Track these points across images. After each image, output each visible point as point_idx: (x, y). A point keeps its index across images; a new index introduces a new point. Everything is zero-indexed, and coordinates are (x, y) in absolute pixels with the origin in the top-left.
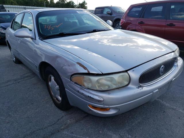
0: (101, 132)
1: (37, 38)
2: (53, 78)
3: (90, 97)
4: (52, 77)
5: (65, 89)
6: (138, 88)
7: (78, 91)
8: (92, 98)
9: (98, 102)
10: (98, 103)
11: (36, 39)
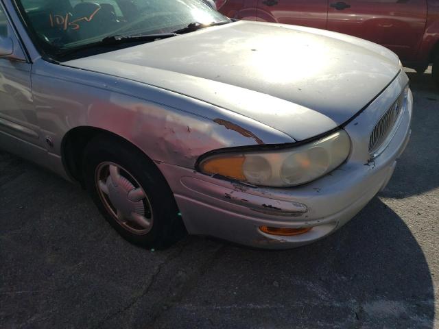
0: (276, 284)
1: (36, 57)
2: (114, 169)
3: (270, 206)
4: (111, 166)
5: (175, 195)
6: (368, 164)
7: (228, 197)
8: (275, 208)
9: (293, 215)
10: (293, 218)
11: (31, 62)
